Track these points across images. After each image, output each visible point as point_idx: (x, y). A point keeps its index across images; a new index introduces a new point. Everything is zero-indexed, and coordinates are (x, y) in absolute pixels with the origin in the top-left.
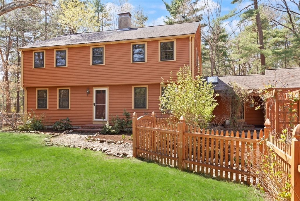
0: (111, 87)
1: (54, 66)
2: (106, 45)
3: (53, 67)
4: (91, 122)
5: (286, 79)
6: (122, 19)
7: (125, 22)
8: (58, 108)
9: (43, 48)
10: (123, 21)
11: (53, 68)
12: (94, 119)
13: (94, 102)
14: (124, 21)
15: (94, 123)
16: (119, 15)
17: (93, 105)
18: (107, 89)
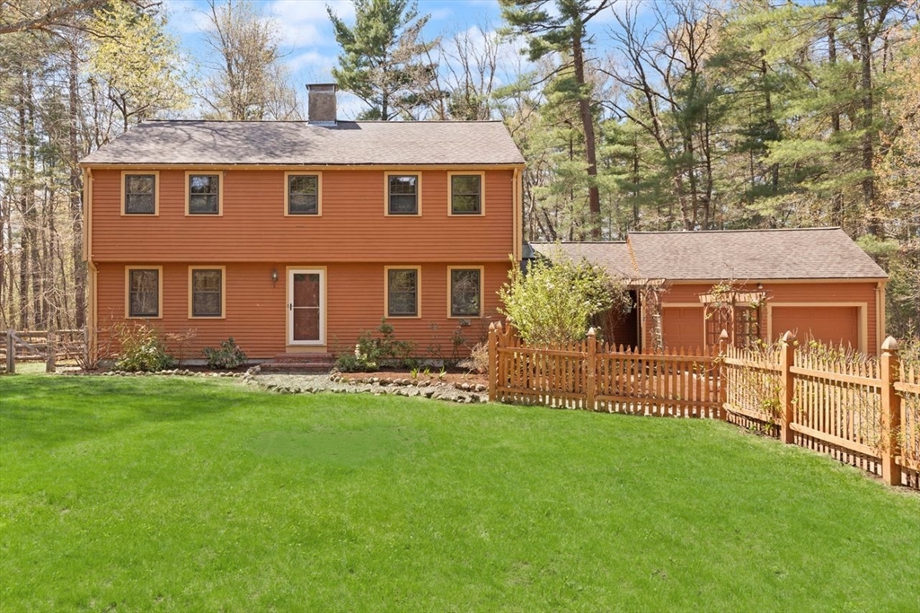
0: (331, 266)
1: (184, 212)
2: (324, 172)
3: (182, 214)
4: (283, 348)
5: (673, 257)
6: (318, 98)
7: (326, 107)
8: (190, 316)
9: (154, 167)
10: (319, 103)
11: (182, 218)
12: (291, 340)
13: (291, 300)
14: (324, 103)
15: (288, 350)
16: (310, 87)
17: (288, 309)
18: (322, 273)
